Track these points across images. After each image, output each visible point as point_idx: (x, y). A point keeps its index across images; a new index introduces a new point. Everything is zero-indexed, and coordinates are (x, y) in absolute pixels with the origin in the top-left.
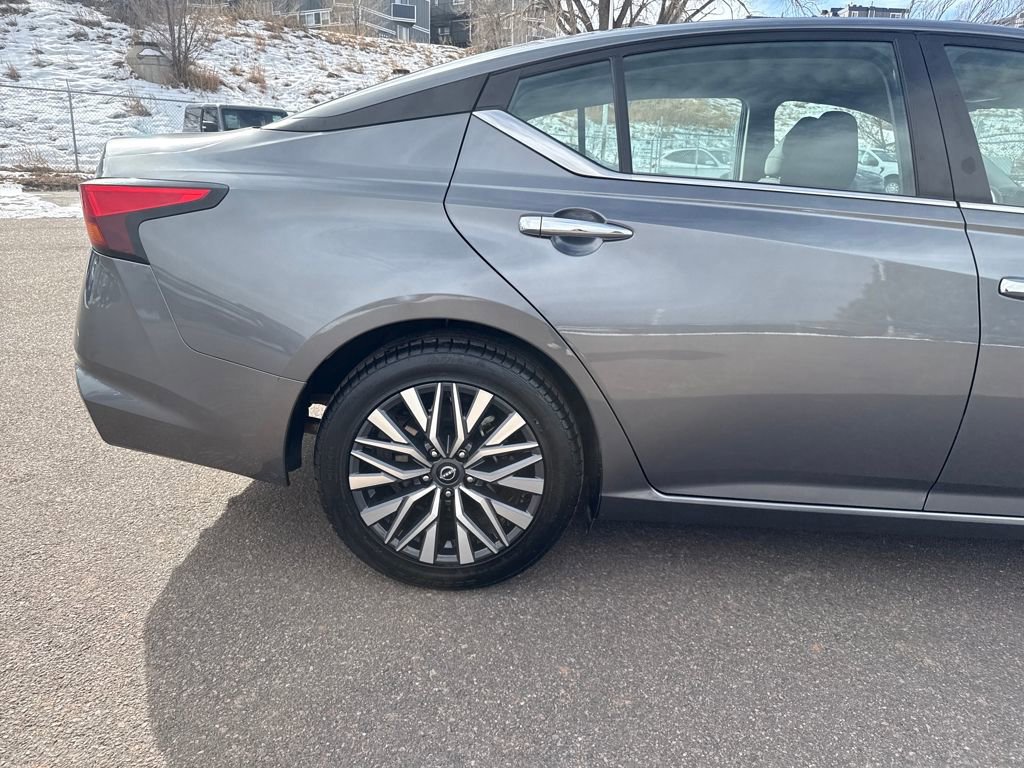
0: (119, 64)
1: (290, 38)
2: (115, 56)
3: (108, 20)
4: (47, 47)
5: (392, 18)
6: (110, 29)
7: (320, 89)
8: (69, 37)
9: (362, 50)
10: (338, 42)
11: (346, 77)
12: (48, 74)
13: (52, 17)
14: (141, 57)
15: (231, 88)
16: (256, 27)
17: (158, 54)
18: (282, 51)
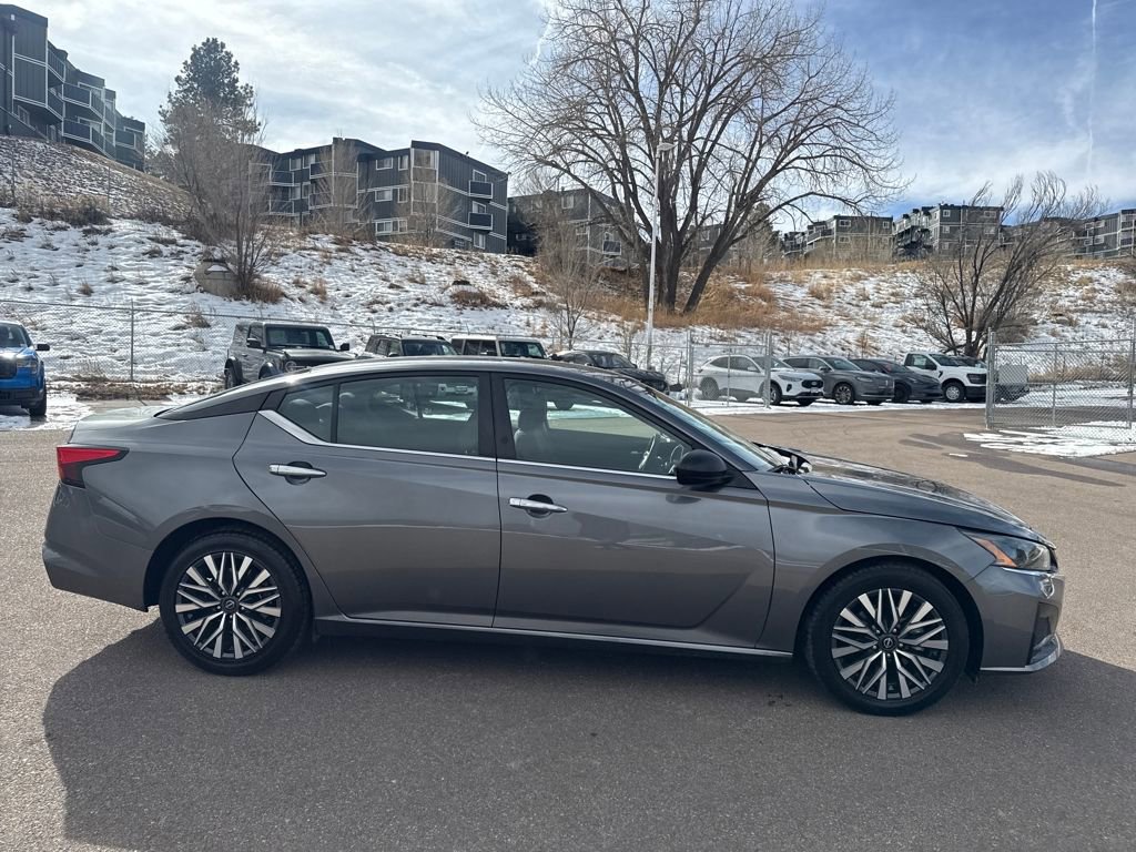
0: (187, 279)
1: (357, 250)
2: (183, 272)
3: (183, 238)
4: (122, 264)
5: (469, 226)
6: (182, 246)
7: (380, 299)
8: (144, 254)
9: (428, 261)
10: (405, 254)
11: (407, 288)
12: (120, 289)
13: (131, 236)
14: (208, 273)
15: (292, 299)
16: (326, 241)
17: (225, 269)
18: (348, 264)
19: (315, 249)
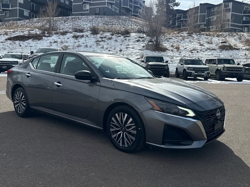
0: (144, 47)
1: (194, 36)
2: (143, 45)
3: (146, 36)
4: (130, 44)
5: (241, 25)
6: (146, 38)
7: (195, 49)
8: (136, 41)
9: (217, 37)
10: (210, 35)
11: (205, 45)
12: (128, 50)
13: (134, 37)
14: (148, 45)
15: (169, 51)
16: (185, 34)
17: (152, 43)
18: (189, 39)
19: (180, 36)
